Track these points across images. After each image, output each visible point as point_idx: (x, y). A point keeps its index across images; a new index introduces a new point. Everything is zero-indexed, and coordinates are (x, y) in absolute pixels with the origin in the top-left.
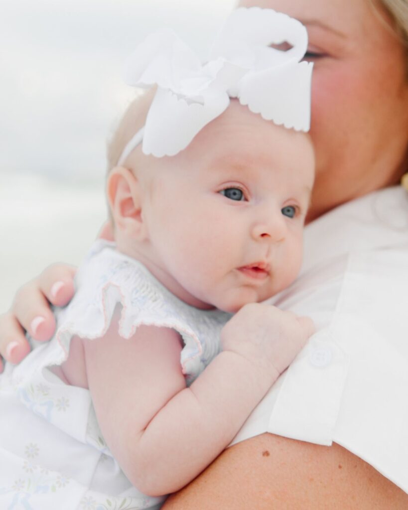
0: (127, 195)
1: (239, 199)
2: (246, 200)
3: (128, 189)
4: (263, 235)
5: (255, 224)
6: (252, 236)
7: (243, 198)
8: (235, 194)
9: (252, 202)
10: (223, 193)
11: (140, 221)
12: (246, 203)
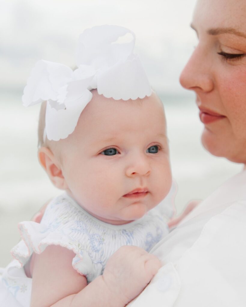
0: (51, 163)
1: (115, 154)
2: (119, 153)
3: (50, 160)
4: (134, 173)
5: (127, 168)
6: (126, 176)
7: (117, 152)
8: (111, 152)
9: (123, 154)
10: (103, 153)
11: (63, 177)
12: (119, 155)
